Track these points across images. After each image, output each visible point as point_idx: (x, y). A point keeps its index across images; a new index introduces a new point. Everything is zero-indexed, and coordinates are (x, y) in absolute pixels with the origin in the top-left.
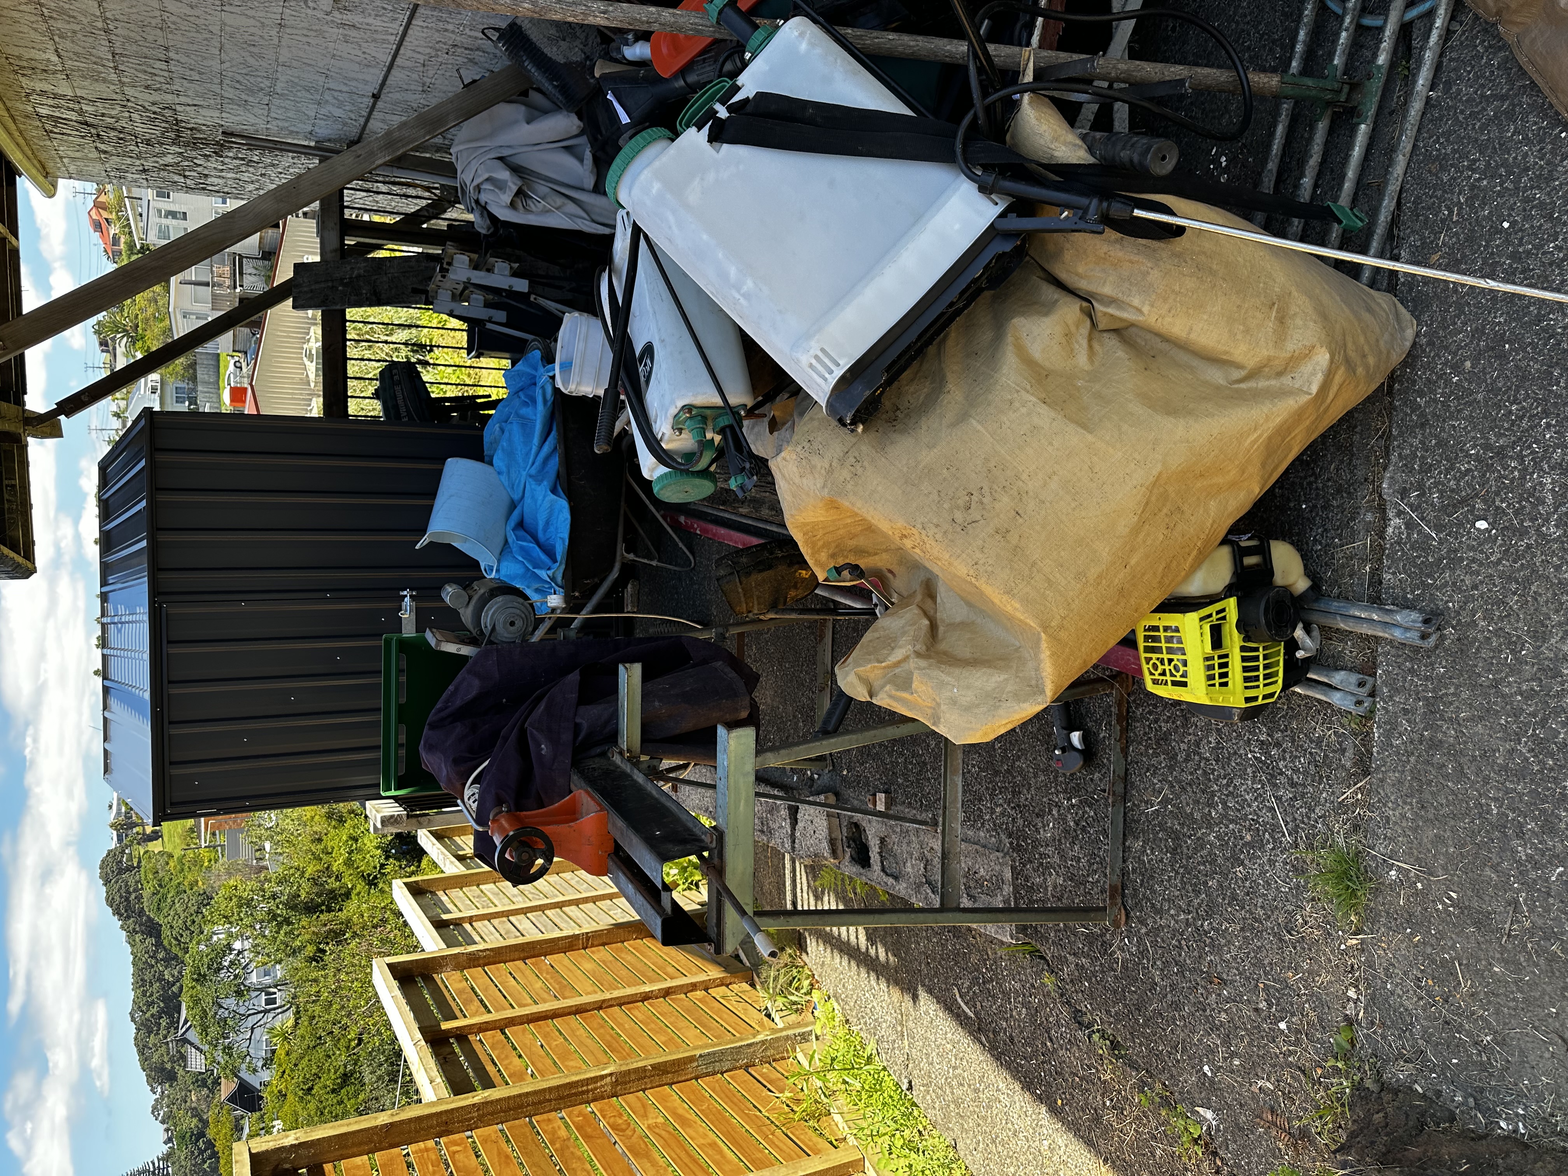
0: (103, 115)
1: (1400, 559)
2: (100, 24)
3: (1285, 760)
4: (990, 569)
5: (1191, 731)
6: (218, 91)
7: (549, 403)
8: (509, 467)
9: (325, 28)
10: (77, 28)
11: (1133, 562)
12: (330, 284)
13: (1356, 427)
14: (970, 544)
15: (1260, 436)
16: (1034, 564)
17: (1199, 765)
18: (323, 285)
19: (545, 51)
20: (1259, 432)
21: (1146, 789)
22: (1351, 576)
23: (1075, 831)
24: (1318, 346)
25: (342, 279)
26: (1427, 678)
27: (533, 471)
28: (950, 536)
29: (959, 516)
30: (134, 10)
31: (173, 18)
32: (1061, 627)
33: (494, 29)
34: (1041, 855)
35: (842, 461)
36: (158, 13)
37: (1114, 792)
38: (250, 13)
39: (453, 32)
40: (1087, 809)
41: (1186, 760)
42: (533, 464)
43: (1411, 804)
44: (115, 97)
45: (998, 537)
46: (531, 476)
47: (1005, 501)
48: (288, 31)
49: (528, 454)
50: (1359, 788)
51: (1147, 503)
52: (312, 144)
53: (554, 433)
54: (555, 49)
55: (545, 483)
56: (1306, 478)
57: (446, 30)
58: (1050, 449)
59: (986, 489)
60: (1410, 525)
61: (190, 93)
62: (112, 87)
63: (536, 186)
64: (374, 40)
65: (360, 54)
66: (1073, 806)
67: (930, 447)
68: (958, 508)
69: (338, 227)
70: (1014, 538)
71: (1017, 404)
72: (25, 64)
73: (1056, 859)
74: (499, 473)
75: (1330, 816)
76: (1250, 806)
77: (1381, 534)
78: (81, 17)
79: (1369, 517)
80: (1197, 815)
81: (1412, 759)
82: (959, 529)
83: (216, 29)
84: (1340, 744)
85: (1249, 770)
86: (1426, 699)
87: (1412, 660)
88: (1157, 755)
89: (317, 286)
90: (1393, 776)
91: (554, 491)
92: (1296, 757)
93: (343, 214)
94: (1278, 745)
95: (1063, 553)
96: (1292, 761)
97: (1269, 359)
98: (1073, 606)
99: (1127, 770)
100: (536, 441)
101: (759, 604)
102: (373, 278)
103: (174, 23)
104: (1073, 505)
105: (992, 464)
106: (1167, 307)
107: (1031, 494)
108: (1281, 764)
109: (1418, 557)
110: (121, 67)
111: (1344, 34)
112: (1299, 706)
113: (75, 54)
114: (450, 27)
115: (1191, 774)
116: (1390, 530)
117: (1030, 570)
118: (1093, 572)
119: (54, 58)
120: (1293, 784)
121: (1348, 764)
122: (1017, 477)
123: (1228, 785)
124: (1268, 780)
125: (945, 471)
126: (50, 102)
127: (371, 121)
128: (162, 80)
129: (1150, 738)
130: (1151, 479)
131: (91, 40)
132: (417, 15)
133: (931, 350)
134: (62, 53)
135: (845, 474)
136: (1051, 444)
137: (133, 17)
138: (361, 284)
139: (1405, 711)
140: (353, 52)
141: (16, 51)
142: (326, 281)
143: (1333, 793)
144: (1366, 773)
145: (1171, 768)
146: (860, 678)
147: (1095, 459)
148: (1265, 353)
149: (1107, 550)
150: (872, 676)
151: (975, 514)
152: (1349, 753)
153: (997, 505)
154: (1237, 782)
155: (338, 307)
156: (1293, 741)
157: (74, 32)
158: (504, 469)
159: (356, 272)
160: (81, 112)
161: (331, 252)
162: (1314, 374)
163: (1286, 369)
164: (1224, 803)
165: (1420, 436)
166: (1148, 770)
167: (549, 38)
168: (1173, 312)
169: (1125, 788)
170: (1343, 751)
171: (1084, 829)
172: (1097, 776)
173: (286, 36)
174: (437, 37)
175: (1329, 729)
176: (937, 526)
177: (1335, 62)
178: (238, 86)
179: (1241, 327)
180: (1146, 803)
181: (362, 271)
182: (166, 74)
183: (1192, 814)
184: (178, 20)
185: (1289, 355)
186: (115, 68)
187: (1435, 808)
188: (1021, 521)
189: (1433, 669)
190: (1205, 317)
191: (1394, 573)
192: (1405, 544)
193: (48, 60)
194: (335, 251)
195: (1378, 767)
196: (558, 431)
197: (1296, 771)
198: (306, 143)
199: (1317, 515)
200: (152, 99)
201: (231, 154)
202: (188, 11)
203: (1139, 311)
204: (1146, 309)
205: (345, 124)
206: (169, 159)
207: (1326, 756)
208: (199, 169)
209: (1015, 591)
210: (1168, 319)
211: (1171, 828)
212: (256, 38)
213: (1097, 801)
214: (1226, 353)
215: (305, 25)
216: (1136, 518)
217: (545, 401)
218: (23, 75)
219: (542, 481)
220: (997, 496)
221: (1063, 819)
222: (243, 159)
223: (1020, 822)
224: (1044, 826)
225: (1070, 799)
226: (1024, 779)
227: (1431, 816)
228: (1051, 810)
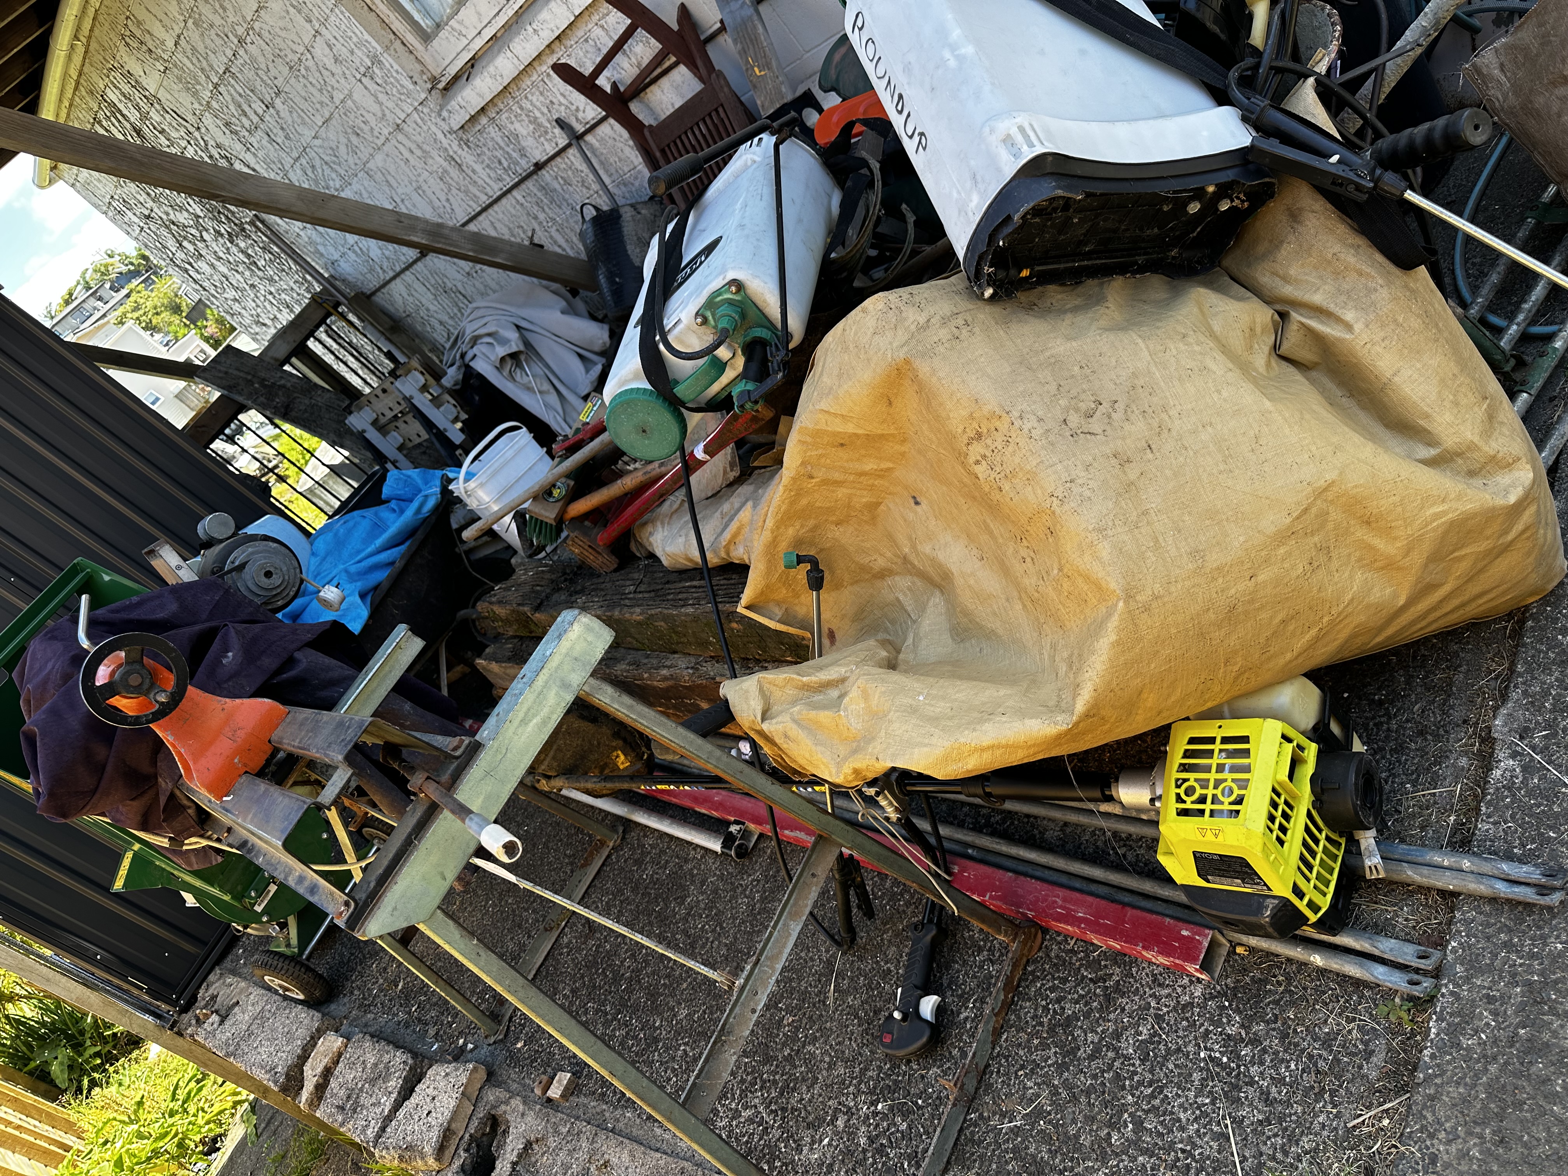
0: (162, 132)
1: (1507, 807)
2: (240, 31)
3: (1262, 1063)
4: (1088, 493)
5: (1112, 1016)
6: (287, 167)
7: (421, 516)
8: (328, 554)
9: (434, 153)
11: (1261, 578)
12: (249, 377)
13: (1460, 666)
14: (1074, 455)
16: (1145, 513)
17: (1110, 1067)
18: (242, 374)
19: (628, 247)
21: (1009, 1095)
22: (1423, 828)
23: (864, 1151)
24: (1524, 460)
25: (264, 380)
26: (1532, 956)
27: (353, 569)
28: (1052, 438)
29: (1074, 420)
31: (311, 63)
32: (1147, 609)
33: (594, 207)
35: (945, 320)
36: (301, 49)
37: (963, 1085)
38: (382, 97)
39: (540, 223)
40: (898, 1120)
41: (1092, 1057)
42: (359, 562)
43: (1481, 1137)
44: (189, 117)
45: (1114, 461)
46: (348, 571)
47: (1138, 428)
48: (400, 137)
49: (359, 552)
50: (1386, 1111)
51: (1306, 511)
52: (326, 275)
53: (403, 548)
55: (359, 584)
56: (1374, 718)
57: (536, 218)
58: (1215, 396)
59: (1121, 406)
60: (1528, 769)
61: (260, 154)
62: (196, 106)
64: (467, 192)
65: (443, 198)
66: (876, 1114)
67: (1069, 338)
68: (1077, 410)
69: (295, 345)
70: (1132, 474)
71: (1191, 340)
72: (138, 33)
74: (313, 554)
75: (1325, 1150)
76: (1182, 1129)
77: (1482, 777)
79: (1463, 762)
80: (1085, 1140)
81: (1493, 1068)
82: (1068, 434)
83: (338, 97)
84: (1366, 1043)
85: (1196, 1076)
86: (1529, 984)
87: (1510, 930)
88: (1044, 1046)
89: (236, 372)
90: (1455, 1092)
91: (363, 596)
92: (1282, 1061)
93: (307, 339)
94: (1255, 1041)
95: (1186, 518)
96: (1275, 1067)
97: (1472, 447)
98: (1173, 589)
99: (988, 1066)
100: (379, 542)
102: (296, 395)
103: (307, 69)
104: (1222, 467)
105: (1141, 382)
106: (1382, 334)
107: (1174, 433)
108: (1254, 1070)
109: (1539, 805)
110: (222, 89)
111: (1515, 327)
112: (1305, 989)
113: (194, 49)
114: (542, 216)
115: (1094, 1077)
116: (1497, 773)
117: (1138, 516)
118: (1214, 559)
119: (170, 44)
120: (1268, 1100)
121: (1373, 1075)
122: (1164, 409)
123: (1152, 1096)
124: (1225, 1093)
125: (1077, 368)
126: (126, 88)
127: (398, 280)
128: (247, 123)
129: (1041, 1024)
130: (1322, 483)
131: (219, 42)
132: (523, 186)
134: (183, 42)
136: (1219, 392)
137: (278, 40)
138: (280, 393)
139: (1490, 1000)
140: (438, 193)
141: (142, 16)
142: (248, 373)
143: (1338, 1116)
144: (1401, 1089)
145: (1061, 1068)
146: (766, 694)
147: (1266, 429)
148: (1469, 435)
149: (1242, 539)
150: (777, 695)
151: (1095, 425)
152: (1378, 1059)
153: (1127, 426)
154: (1171, 1092)
155: (240, 399)
156: (1284, 1036)
157: (211, 26)
158: (322, 553)
159: (283, 382)
160: (145, 117)
161: (272, 358)
162: (1513, 485)
164: (1139, 1124)
166: (1022, 1067)
168: (1387, 342)
169: (977, 1089)
170: (1369, 1054)
171: (881, 1151)
172: (934, 1071)
173: (394, 142)
174: (523, 220)
175: (1350, 1020)
176: (1040, 420)
179: (1451, 397)
180: (1003, 1115)
181: (289, 385)
182: (255, 119)
183: (1077, 1137)
184: (313, 68)
185: (1492, 453)
186: (216, 86)
187: (1525, 1145)
188: (1150, 456)
189: (1545, 944)
190: (1418, 365)
191: (1495, 823)
192: (1520, 789)
193: (163, 43)
194: (276, 360)
195: (1428, 1079)
196: (409, 548)
197: (1279, 1081)
198: (322, 271)
199: (1383, 757)
200: (221, 139)
201: (242, 245)
203: (1349, 327)
204: (1358, 327)
205: (371, 270)
206: (182, 218)
207: (1336, 1060)
208: (200, 245)
209: (1110, 533)
210: (1378, 349)
211: (1033, 1156)
212: (366, 128)
213: (920, 1108)
215: (419, 139)
216: (1289, 520)
217: (419, 510)
218: (127, 44)
219: (356, 581)
220: (1133, 417)
221: (849, 1134)
222: (249, 256)
223: (776, 1133)
224: (813, 1142)
225: (874, 1103)
226: (810, 1071)
227: (1513, 1156)
228: (835, 1118)
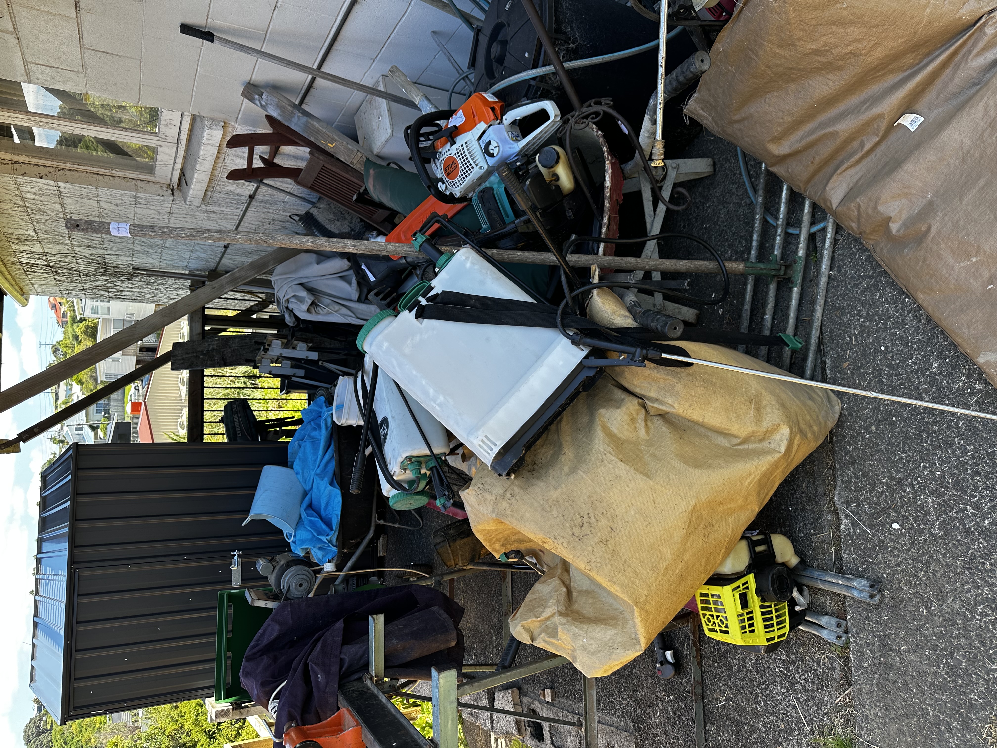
0: (60, 261)
1: (851, 545)
2: (61, 216)
3: (799, 673)
4: (598, 565)
5: (739, 651)
6: (131, 247)
7: (329, 432)
8: (303, 470)
9: (197, 213)
10: (48, 218)
11: (686, 559)
12: (195, 354)
13: (814, 461)
14: (585, 549)
15: (753, 479)
16: (625, 562)
17: (746, 675)
18: (190, 355)
19: (327, 227)
20: (753, 477)
21: (715, 690)
22: (824, 554)
23: (674, 718)
24: (782, 423)
25: (202, 351)
26: (878, 623)
27: (318, 472)
28: (572, 544)
29: (576, 531)
30: (83, 208)
31: (105, 211)
32: (646, 602)
33: (297, 215)
34: (653, 734)
35: (503, 496)
36: (97, 209)
37: (695, 693)
38: (152, 207)
39: (273, 213)
40: (680, 703)
41: (739, 671)
42: (319, 467)
43: (879, 706)
44: (68, 252)
45: (602, 544)
46: (317, 475)
47: (604, 523)
48: (174, 215)
49: (314, 462)
50: (847, 694)
51: (690, 522)
52: (187, 272)
53: (332, 447)
54: (333, 226)
55: (326, 479)
56: (789, 491)
57: (268, 212)
58: (627, 489)
59: (591, 515)
60: (854, 524)
61: (114, 249)
62: (67, 247)
63: (322, 299)
64: (226, 219)
65: (217, 225)
66: (671, 701)
67: (556, 488)
68: (575, 526)
69: (201, 320)
70: (611, 545)
71: (605, 462)
72: (15, 237)
73: (663, 738)
74: (297, 473)
75: (831, 713)
76: (781, 704)
77: (838, 528)
78: (50, 212)
79: (829, 517)
80: (749, 709)
81: (876, 676)
82: (577, 540)
83: (131, 216)
84: (831, 664)
85: (778, 680)
86: (879, 636)
87: (867, 610)
88: (719, 667)
89: (187, 356)
90: (866, 688)
91: (331, 484)
92: (805, 671)
93: (204, 311)
94: (793, 663)
95: (642, 554)
96: (803, 674)
97: (754, 432)
98: (652, 588)
99: (702, 677)
100: (320, 453)
101: (462, 560)
102: (222, 350)
103: (106, 214)
104: (646, 523)
105: (594, 499)
106: (688, 404)
107: (619, 517)
108: (797, 676)
109: (862, 544)
110: (73, 237)
111: (778, 238)
112: (803, 637)
113: (45, 231)
114: (271, 211)
115: (742, 680)
116: (843, 527)
117: (623, 566)
118: (663, 566)
119: (33, 234)
120: (806, 691)
121: (838, 678)
122: (610, 507)
123: (766, 689)
124: (790, 687)
125: (566, 503)
126: (29, 256)
127: (223, 259)
128: (97, 242)
129: (715, 655)
130: (691, 508)
131: (55, 224)
132: (251, 205)
133: (553, 427)
134: (38, 231)
135: (505, 504)
136: (628, 486)
137: (82, 211)
138: (214, 354)
139: (868, 644)
140: (213, 225)
141: (10, 231)
142: (193, 353)
143: (831, 697)
144: (850, 685)
145: (730, 676)
146: (525, 628)
147: (655, 495)
148: (751, 429)
149: (669, 551)
150: (532, 627)
151: (586, 530)
152: (838, 670)
153: (599, 524)
154: (771, 687)
155: (200, 368)
156: (802, 661)
157: (46, 220)
158: (300, 471)
159: (211, 347)
160: (47, 260)
161: (196, 335)
162: (781, 440)
163: (764, 437)
164: (765, 702)
165: (852, 470)
166: (715, 677)
167: (329, 220)
168: (692, 407)
169: (703, 689)
170: (834, 669)
171: (679, 717)
172: (684, 680)
173: (173, 218)
174: (263, 216)
175: (823, 654)
176: (564, 537)
177: (776, 253)
178: (143, 244)
179: (734, 415)
180: (717, 699)
181: (215, 347)
182: (100, 239)
183: (745, 708)
184: (109, 212)
185: (765, 430)
186: (69, 237)
187: (895, 710)
188: (614, 534)
189: (881, 617)
190: (712, 409)
191: (849, 554)
192: (853, 536)
193: (29, 235)
194: (199, 334)
195: (856, 682)
196: (335, 446)
197: (806, 681)
198: (183, 272)
199: (799, 514)
200: (90, 252)
201: (137, 279)
202: (115, 208)
203: (673, 406)
204: (676, 405)
205: (207, 261)
206: (99, 283)
207: (824, 672)
208: (117, 288)
209: (615, 580)
210: (690, 411)
211: (734, 718)
212: (155, 220)
213: (686, 698)
214: (727, 429)
215: (185, 212)
216: (685, 531)
217: (326, 431)
218: (13, 243)
219: (324, 478)
220: (599, 518)
221: (665, 710)
222: (144, 281)
223: (639, 711)
224: (654, 714)
225: (668, 696)
226: (639, 682)
227: (893, 716)
228: (657, 704)
